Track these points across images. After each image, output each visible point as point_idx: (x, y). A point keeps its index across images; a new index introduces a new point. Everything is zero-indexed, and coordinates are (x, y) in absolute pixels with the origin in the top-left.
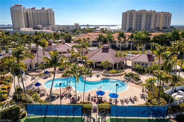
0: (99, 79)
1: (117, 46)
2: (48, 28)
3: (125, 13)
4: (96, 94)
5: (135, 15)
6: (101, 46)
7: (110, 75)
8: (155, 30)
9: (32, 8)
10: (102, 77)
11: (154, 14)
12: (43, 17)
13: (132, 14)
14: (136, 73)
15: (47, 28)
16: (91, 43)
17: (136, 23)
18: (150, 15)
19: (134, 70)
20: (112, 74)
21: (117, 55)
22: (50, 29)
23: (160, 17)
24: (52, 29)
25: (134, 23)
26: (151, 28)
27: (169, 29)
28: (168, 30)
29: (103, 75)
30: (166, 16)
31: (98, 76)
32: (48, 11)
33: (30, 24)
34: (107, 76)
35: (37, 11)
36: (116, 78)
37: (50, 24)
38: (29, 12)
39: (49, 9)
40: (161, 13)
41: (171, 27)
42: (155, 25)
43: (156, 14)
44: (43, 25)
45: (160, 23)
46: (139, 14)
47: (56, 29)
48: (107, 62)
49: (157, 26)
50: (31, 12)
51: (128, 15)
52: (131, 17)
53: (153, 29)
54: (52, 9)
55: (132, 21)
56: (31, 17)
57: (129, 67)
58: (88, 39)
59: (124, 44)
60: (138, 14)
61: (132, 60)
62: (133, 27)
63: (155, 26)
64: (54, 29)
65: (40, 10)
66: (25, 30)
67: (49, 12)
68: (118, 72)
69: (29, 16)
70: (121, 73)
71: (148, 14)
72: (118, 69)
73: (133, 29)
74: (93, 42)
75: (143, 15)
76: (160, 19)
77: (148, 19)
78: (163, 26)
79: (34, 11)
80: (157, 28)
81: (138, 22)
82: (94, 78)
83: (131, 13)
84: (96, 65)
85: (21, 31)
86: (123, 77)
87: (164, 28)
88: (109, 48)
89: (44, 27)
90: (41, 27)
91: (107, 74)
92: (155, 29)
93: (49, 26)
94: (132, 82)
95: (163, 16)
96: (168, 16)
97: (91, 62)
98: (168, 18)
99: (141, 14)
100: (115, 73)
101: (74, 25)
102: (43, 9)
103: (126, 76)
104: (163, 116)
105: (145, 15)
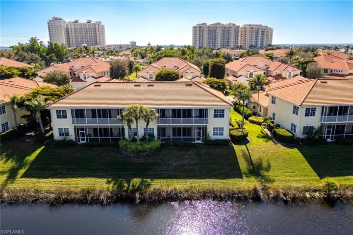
3: (194, 27)
5: (206, 30)
9: (74, 21)
11: (233, 28)
12: (88, 33)
13: (202, 29)
17: (209, 41)
18: (228, 29)
25: (205, 41)
30: (255, 29)
32: (95, 25)
33: (71, 42)
35: (81, 25)
37: (98, 43)
38: (69, 27)
39: (96, 22)
40: (247, 26)
43: (236, 28)
44: (89, 44)
45: (247, 39)
46: (212, 29)
50: (73, 27)
51: (198, 30)
54: (101, 22)
55: (203, 38)
56: (72, 34)
60: (210, 29)
65: (85, 24)
67: (97, 26)
69: (70, 33)
71: (225, 28)
75: (217, 29)
76: (246, 35)
78: (250, 44)
79: (77, 25)
81: (212, 39)
83: (200, 27)
87: (251, 47)
95: (249, 29)
96: (261, 30)
98: (260, 32)
99: (215, 29)
101: (129, 44)
102: (89, 22)
105: (220, 29)
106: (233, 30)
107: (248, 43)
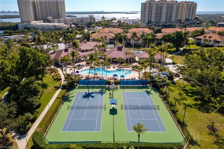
0: (115, 69)
1: (131, 43)
2: (60, 20)
3: (144, 3)
4: (113, 76)
5: (154, 6)
6: (117, 43)
7: (122, 67)
8: (176, 23)
10: (117, 68)
11: (175, 5)
13: (151, 5)
14: (140, 66)
15: (58, 20)
16: (108, 41)
17: (156, 15)
18: (172, 5)
19: (139, 63)
20: (124, 66)
21: (127, 53)
22: (62, 21)
23: (183, 7)
24: (65, 22)
25: (153, 15)
26: (172, 20)
27: (193, 21)
28: (191, 22)
29: (117, 67)
30: (190, 6)
31: (114, 68)
34: (120, 68)
36: (126, 69)
38: (36, 1)
40: (184, 3)
41: (196, 18)
42: (176, 16)
43: (178, 5)
45: (183, 14)
46: (159, 5)
47: (68, 22)
48: (120, 58)
49: (179, 18)
51: (147, 6)
52: (151, 9)
53: (174, 22)
55: (151, 13)
56: (38, 7)
57: (137, 62)
58: (106, 37)
59: (137, 42)
60: (158, 5)
61: (139, 57)
62: (153, 20)
63: (177, 18)
64: (66, 22)
66: (35, 24)
67: (59, 1)
68: (128, 65)
69: (36, 6)
70: (130, 66)
71: (169, 4)
72: (128, 63)
73: (153, 21)
74: (110, 39)
75: (163, 6)
76: (183, 10)
77: (169, 10)
78: (186, 18)
80: (178, 21)
81: (158, 14)
82: (111, 69)
83: (150, 4)
84: (112, 60)
85: (32, 25)
86: (130, 68)
87: (187, 20)
88: (122, 47)
89: (55, 19)
90: (51, 19)
91: (120, 66)
92: (176, 21)
93: (60, 17)
94: (136, 71)
95: (186, 6)
96: (192, 6)
97: (109, 58)
98: (192, 8)
99: (161, 5)
100: (126, 65)
103: (133, 67)
104: (146, 85)
105: (165, 6)
106: (175, 6)
107: (184, 16)
